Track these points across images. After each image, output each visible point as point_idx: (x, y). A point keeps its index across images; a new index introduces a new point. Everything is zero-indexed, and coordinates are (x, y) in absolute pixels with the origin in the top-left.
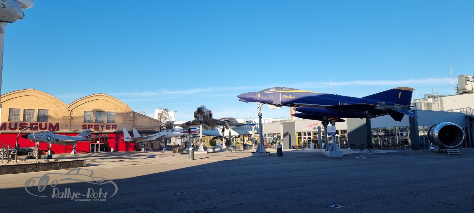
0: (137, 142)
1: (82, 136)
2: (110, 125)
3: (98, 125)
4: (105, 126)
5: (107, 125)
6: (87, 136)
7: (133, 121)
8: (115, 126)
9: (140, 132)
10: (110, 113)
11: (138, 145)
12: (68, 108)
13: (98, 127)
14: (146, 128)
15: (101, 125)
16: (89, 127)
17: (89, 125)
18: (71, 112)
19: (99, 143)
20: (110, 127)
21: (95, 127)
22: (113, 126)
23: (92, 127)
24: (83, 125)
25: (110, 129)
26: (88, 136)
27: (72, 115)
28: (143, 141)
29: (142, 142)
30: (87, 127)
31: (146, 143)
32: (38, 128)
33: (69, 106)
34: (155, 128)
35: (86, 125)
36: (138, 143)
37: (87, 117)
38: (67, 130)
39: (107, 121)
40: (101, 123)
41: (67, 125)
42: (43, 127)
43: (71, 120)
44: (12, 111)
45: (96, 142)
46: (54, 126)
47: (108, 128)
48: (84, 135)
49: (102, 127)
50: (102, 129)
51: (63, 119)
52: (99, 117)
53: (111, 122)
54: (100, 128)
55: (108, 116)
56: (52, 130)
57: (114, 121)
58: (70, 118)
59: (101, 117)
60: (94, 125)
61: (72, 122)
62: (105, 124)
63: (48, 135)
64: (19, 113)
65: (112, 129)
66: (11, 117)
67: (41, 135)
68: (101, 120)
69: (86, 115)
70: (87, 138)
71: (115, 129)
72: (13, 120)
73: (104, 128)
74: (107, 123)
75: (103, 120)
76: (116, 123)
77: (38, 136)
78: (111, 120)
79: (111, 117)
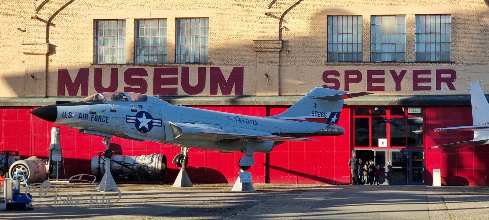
1: (303, 118)
2: (428, 72)
3: (382, 72)
4: (409, 75)
5: (416, 73)
6: (328, 115)
8: (449, 76)
12: (269, 7)
13: (382, 80)
15: (393, 73)
16: (348, 81)
17: (347, 73)
18: (280, 24)
19: (385, 145)
20: (428, 80)
21: (370, 80)
22: (443, 76)
23: (358, 80)
24: (326, 74)
25: (428, 88)
26: (332, 115)
27: (284, 32)
30: (342, 79)
32: (179, 86)
35: (336, 73)
37: (341, 38)
38: (270, 91)
39: (417, 54)
40: (394, 62)
41: (267, 76)
42: (193, 81)
43: (281, 51)
44: (103, 27)
45: (375, 144)
46: (227, 77)
47: (420, 84)
48: (313, 113)
49: (398, 79)
50: (398, 88)
51: (256, 50)
52: (384, 36)
53: (433, 58)
54: (390, 83)
55: (418, 34)
56: (220, 93)
57: (446, 52)
58: (279, 45)
59: (393, 36)
60: (364, 70)
61: (284, 60)
62: (410, 69)
63: (139, 110)
64: (121, 32)
65: (438, 88)
66: (101, 48)
67: (112, 111)
68: (394, 51)
69: (335, 31)
70: (326, 125)
71: (452, 88)
72: (108, 60)
73: (407, 83)
74: (418, 61)
75: (398, 50)
76: (454, 62)
77: (98, 114)
78: (433, 48)
79: (433, 36)
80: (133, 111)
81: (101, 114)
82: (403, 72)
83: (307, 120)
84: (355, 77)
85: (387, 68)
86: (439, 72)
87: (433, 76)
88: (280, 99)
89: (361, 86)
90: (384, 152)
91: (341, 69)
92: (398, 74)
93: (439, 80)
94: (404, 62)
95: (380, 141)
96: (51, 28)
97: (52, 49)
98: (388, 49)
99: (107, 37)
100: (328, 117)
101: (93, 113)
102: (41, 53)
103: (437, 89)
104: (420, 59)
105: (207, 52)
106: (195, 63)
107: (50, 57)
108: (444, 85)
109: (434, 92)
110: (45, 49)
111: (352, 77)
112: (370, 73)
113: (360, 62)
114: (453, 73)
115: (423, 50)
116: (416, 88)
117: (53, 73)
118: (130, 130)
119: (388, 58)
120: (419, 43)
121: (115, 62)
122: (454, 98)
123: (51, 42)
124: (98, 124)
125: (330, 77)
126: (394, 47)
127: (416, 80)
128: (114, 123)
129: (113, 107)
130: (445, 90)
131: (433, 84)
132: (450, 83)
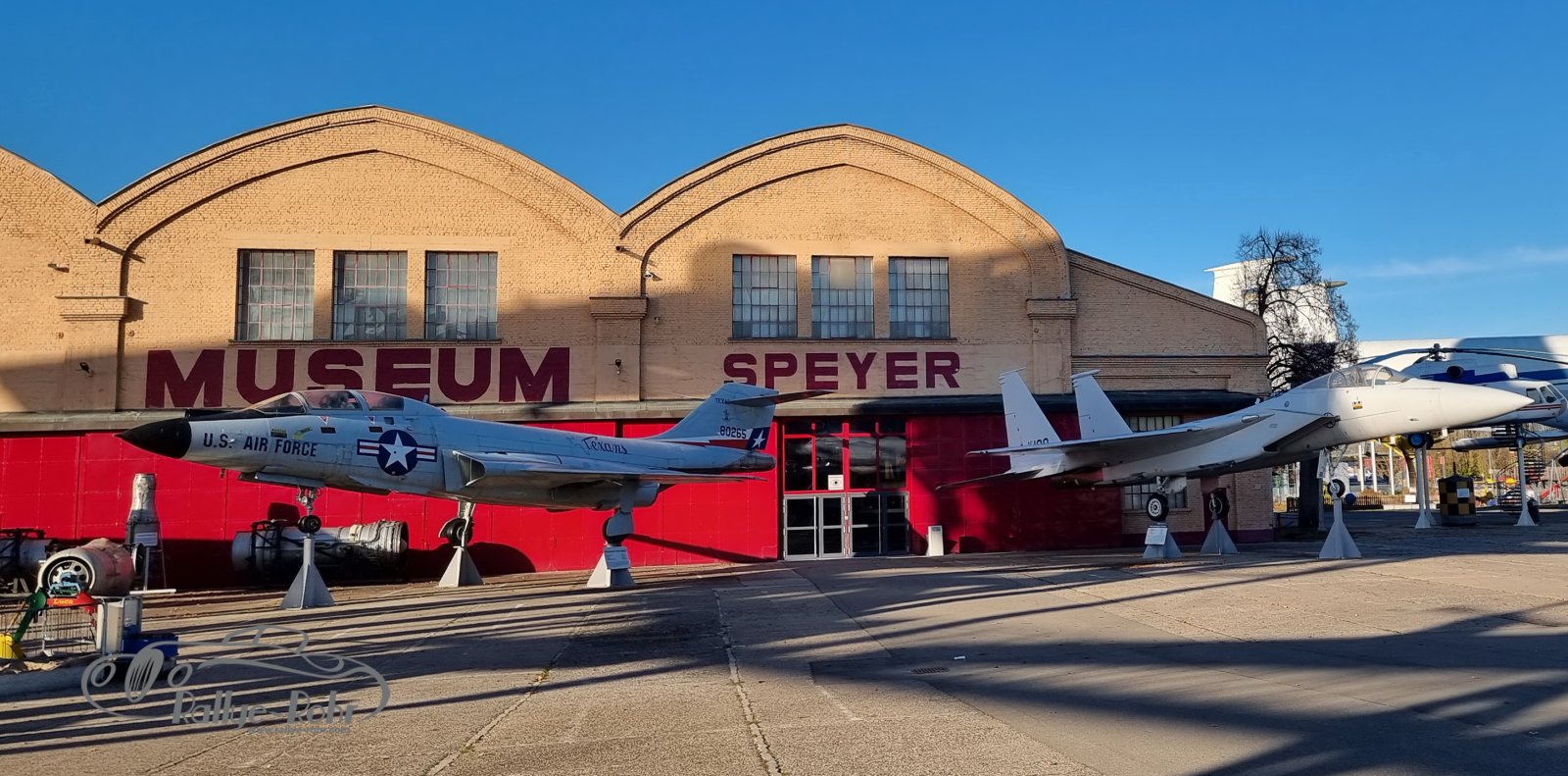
0: (1108, 476)
1: (705, 440)
2: (912, 356)
3: (833, 357)
4: (880, 361)
5: (892, 358)
6: (748, 433)
7: (1072, 319)
8: (948, 363)
9: (1130, 406)
10: (912, 268)
11: (1119, 500)
12: (623, 235)
13: (833, 371)
14: (1165, 372)
15: (852, 357)
16: (771, 373)
17: (770, 358)
18: (643, 268)
19: (840, 486)
20: (913, 370)
21: (812, 371)
22: (938, 363)
23: (790, 371)
24: (730, 360)
25: (913, 384)
26: (755, 434)
27: (650, 282)
28: (1148, 467)
29: (1142, 480)
30: (760, 370)
31: (1180, 484)
32: (433, 385)
33: (627, 220)
34: (1230, 371)
35: (750, 359)
36: (1117, 486)
37: (757, 296)
38: (624, 393)
39: (894, 325)
40: (853, 339)
41: (618, 363)
42: (464, 375)
43: (644, 318)
44: (259, 265)
45: (823, 485)
46: (535, 367)
47: (899, 377)
48: (723, 430)
49: (861, 368)
50: (862, 385)
51: (595, 317)
52: (834, 294)
53: (919, 333)
54: (846, 376)
55: (894, 291)
56: (520, 397)
57: (941, 323)
58: (641, 307)
59: (851, 294)
60: (800, 353)
61: (650, 336)
62: (882, 352)
63: (386, 427)
64: (304, 275)
65: (930, 383)
66: (255, 310)
67: (325, 430)
68: (851, 318)
69: (746, 283)
70: (745, 452)
71: (953, 384)
72: (269, 331)
73: (876, 377)
74: (894, 338)
75: (860, 318)
76: (955, 339)
77: (292, 437)
78: (919, 315)
79: (918, 294)
80: (372, 429)
81: (301, 438)
82: (870, 357)
83: (713, 443)
84: (784, 365)
85: (842, 350)
86: (931, 357)
87: (921, 364)
88: (643, 406)
89: (797, 383)
90: (839, 500)
91: (759, 351)
92: (861, 360)
93: (932, 370)
94: (870, 339)
95: (831, 479)
96: (133, 265)
97: (133, 310)
98: (842, 315)
99: (268, 286)
100: (748, 438)
101: (279, 435)
102: (107, 317)
103: (928, 387)
104: (900, 332)
105: (493, 318)
106: (468, 341)
107: (129, 326)
108: (939, 379)
109: (922, 391)
110: (119, 308)
111: (778, 365)
112: (811, 358)
113: (793, 338)
114: (954, 357)
115: (901, 318)
116: (892, 383)
117: (135, 358)
118: (366, 471)
119: (843, 332)
120: (894, 306)
121: (286, 337)
122: (957, 400)
123: (131, 294)
124: (292, 460)
125: (737, 365)
126: (851, 312)
127: (892, 371)
128: (327, 456)
129: (328, 421)
130: (941, 388)
131: (921, 377)
132: (949, 374)
